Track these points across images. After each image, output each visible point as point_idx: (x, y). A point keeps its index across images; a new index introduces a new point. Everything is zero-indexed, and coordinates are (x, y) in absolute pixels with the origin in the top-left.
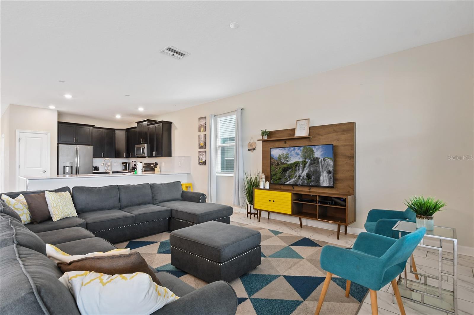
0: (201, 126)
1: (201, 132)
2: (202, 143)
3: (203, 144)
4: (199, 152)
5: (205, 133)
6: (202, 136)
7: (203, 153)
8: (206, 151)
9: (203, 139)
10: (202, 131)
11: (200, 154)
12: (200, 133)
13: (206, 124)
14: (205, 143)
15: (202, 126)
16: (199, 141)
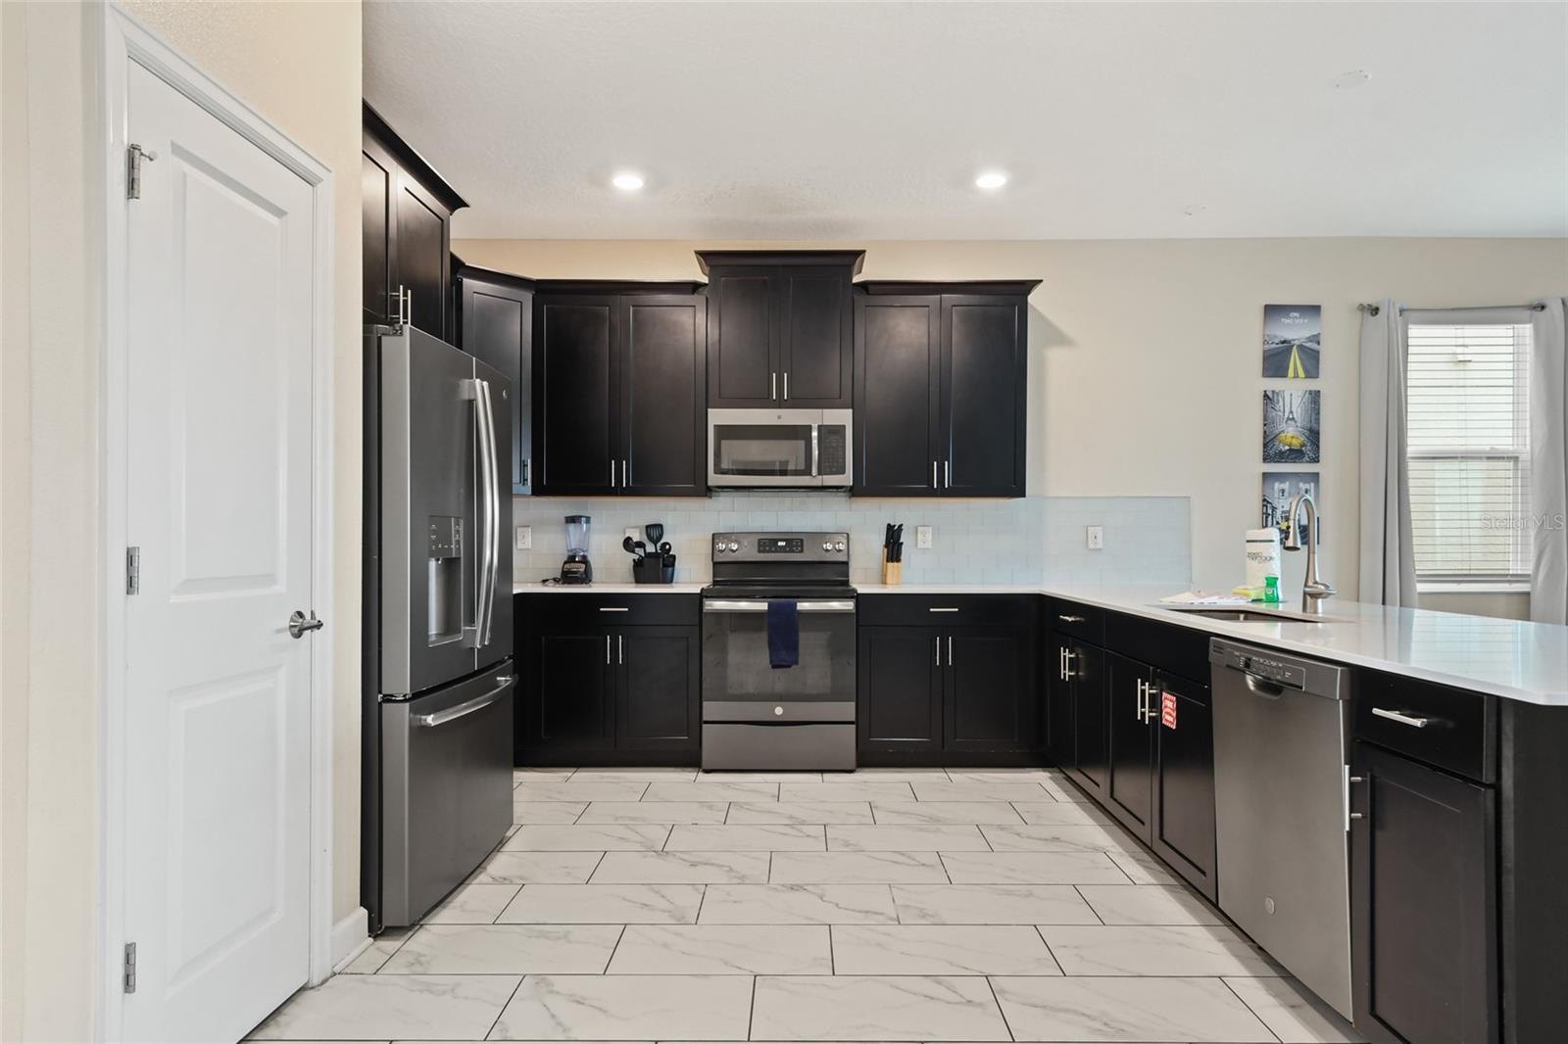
0: (1289, 350)
1: (1285, 375)
2: (1291, 435)
3: (1302, 439)
4: (1267, 477)
5: (1313, 385)
6: (1296, 402)
7: (1303, 486)
8: (1317, 475)
9: (1298, 413)
10: (1291, 373)
11: (1277, 486)
12: (1274, 384)
13: (1319, 343)
14: (1314, 435)
15: (1295, 352)
16: (1267, 421)
